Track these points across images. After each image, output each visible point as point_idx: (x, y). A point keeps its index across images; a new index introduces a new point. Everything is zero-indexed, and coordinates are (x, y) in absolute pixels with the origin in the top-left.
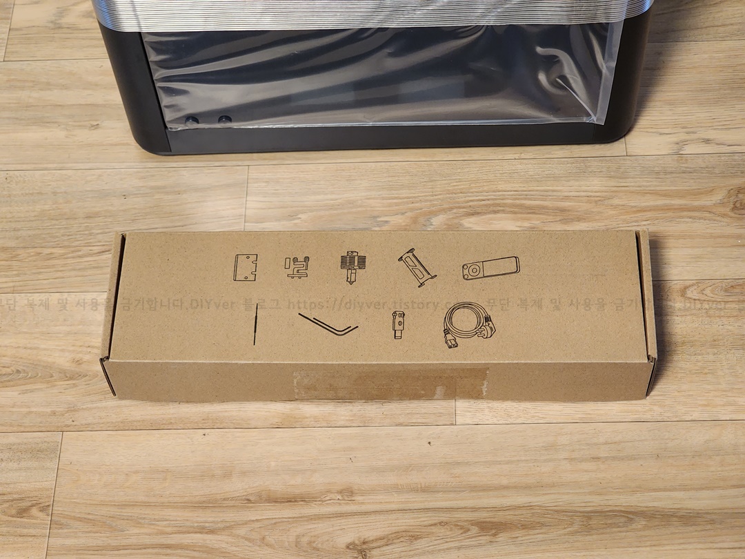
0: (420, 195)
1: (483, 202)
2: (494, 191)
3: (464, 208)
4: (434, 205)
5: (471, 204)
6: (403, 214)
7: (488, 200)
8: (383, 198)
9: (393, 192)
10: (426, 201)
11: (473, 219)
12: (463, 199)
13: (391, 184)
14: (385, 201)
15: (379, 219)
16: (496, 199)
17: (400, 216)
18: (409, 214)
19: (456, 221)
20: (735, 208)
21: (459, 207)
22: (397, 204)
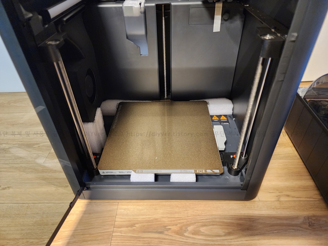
0: (183, 216)
1: (208, 220)
2: (211, 215)
3: (200, 222)
4: (188, 221)
5: (203, 221)
6: (176, 225)
7: (210, 219)
8: (169, 218)
9: (172, 215)
10: (185, 219)
11: (204, 228)
12: (199, 219)
13: (171, 211)
14: (169, 219)
15: (167, 227)
16: (213, 219)
17: (175, 226)
18: (179, 225)
19: (198, 229)
20: (310, 226)
21: (198, 222)
22: (174, 221)
